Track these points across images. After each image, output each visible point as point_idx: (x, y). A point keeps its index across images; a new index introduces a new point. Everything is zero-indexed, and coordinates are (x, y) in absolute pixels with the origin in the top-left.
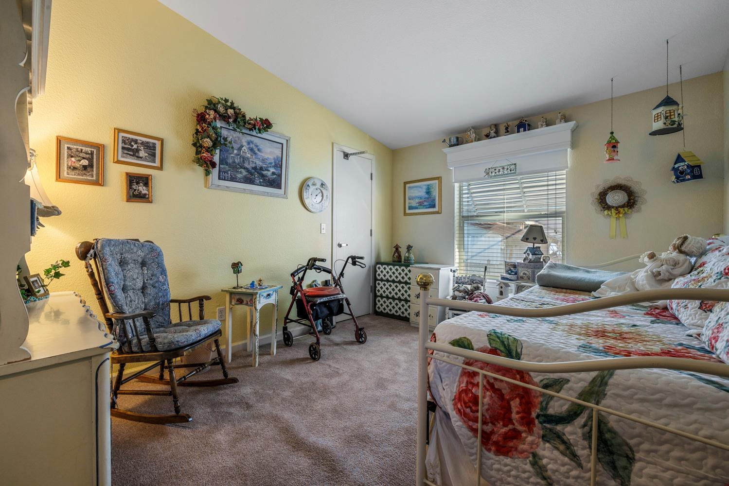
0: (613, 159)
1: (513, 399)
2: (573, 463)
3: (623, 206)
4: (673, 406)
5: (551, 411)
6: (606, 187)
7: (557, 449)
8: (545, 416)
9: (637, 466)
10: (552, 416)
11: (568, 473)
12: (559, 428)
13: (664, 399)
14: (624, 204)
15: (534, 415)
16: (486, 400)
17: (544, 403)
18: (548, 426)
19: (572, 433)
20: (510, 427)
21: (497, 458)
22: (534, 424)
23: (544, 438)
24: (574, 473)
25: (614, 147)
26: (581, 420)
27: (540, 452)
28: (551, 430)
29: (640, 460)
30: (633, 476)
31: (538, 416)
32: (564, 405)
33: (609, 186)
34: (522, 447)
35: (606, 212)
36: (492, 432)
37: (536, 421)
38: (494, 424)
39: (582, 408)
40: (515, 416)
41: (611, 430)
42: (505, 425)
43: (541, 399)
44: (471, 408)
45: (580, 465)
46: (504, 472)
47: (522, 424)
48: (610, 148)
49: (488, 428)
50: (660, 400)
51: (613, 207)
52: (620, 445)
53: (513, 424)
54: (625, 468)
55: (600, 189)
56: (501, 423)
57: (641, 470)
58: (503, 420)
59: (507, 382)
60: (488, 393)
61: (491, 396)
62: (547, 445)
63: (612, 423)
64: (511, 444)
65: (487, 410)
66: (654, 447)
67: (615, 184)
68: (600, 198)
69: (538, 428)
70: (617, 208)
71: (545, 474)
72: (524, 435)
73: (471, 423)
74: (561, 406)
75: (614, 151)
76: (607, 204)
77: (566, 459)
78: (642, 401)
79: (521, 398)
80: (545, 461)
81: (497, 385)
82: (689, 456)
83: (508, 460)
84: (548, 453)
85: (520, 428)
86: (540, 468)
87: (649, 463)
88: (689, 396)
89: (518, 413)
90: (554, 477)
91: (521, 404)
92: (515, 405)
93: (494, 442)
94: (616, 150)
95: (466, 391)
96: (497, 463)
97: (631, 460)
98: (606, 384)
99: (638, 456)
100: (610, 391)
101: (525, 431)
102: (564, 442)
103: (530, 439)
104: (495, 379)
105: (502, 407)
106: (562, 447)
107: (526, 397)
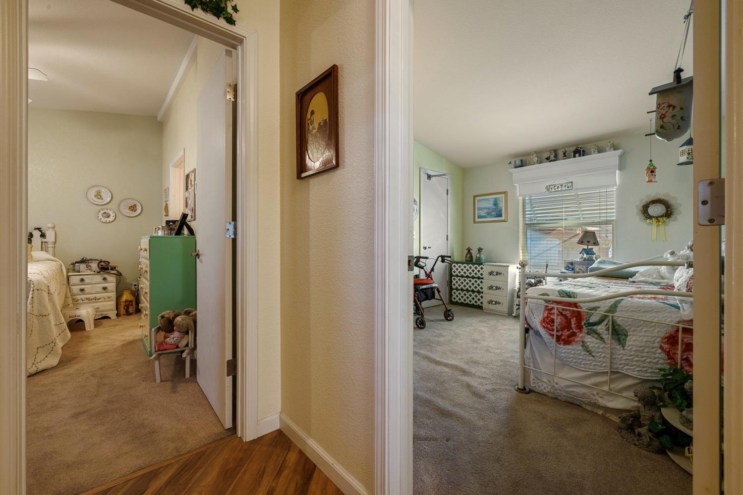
0: (652, 181)
1: (572, 318)
2: (601, 342)
3: (662, 216)
4: (644, 312)
5: (591, 321)
6: (648, 202)
7: (594, 337)
8: (589, 323)
9: (629, 337)
10: (591, 323)
11: (599, 346)
12: (595, 328)
13: (641, 309)
14: (663, 215)
15: (583, 324)
16: (559, 320)
17: (588, 318)
18: (590, 327)
19: (600, 329)
20: (571, 331)
21: (564, 347)
22: (583, 328)
23: (588, 333)
24: (602, 346)
25: (652, 172)
26: (605, 323)
27: (586, 340)
28: (591, 329)
29: (630, 335)
30: (627, 342)
31: (585, 324)
32: (597, 317)
33: (651, 200)
34: (576, 339)
35: (648, 221)
36: (562, 335)
37: (584, 326)
38: (562, 331)
39: (607, 316)
40: (573, 326)
41: (618, 325)
42: (568, 331)
43: (586, 316)
44: (550, 325)
45: (604, 342)
46: (568, 353)
47: (577, 329)
48: (649, 173)
49: (559, 334)
50: (640, 310)
51: (654, 217)
52: (622, 330)
53: (572, 329)
54: (624, 340)
55: (644, 203)
56: (566, 330)
57: (630, 339)
58: (567, 328)
59: (569, 310)
60: (559, 317)
61: (561, 318)
62: (589, 336)
63: (619, 321)
64: (571, 339)
65: (559, 325)
66: (635, 329)
67: (656, 199)
68: (643, 210)
69: (585, 330)
70: (657, 218)
71: (588, 349)
72: (578, 334)
73: (550, 332)
74: (596, 318)
75: (652, 175)
76: (649, 214)
77: (598, 341)
78: (632, 311)
79: (576, 317)
80: (588, 344)
81: (564, 313)
82: (649, 329)
83: (570, 347)
84: (590, 340)
85: (575, 331)
86: (586, 347)
87: (633, 335)
88: (652, 307)
89: (575, 324)
90: (593, 350)
91: (576, 320)
92: (573, 321)
93: (563, 339)
94: (654, 174)
95: (547, 317)
96: (564, 349)
97: (626, 336)
98: (617, 307)
99: (629, 334)
100: (618, 309)
101: (579, 332)
102: (597, 334)
103: (581, 335)
104: (563, 310)
105: (567, 322)
106: (596, 336)
107: (579, 316)
